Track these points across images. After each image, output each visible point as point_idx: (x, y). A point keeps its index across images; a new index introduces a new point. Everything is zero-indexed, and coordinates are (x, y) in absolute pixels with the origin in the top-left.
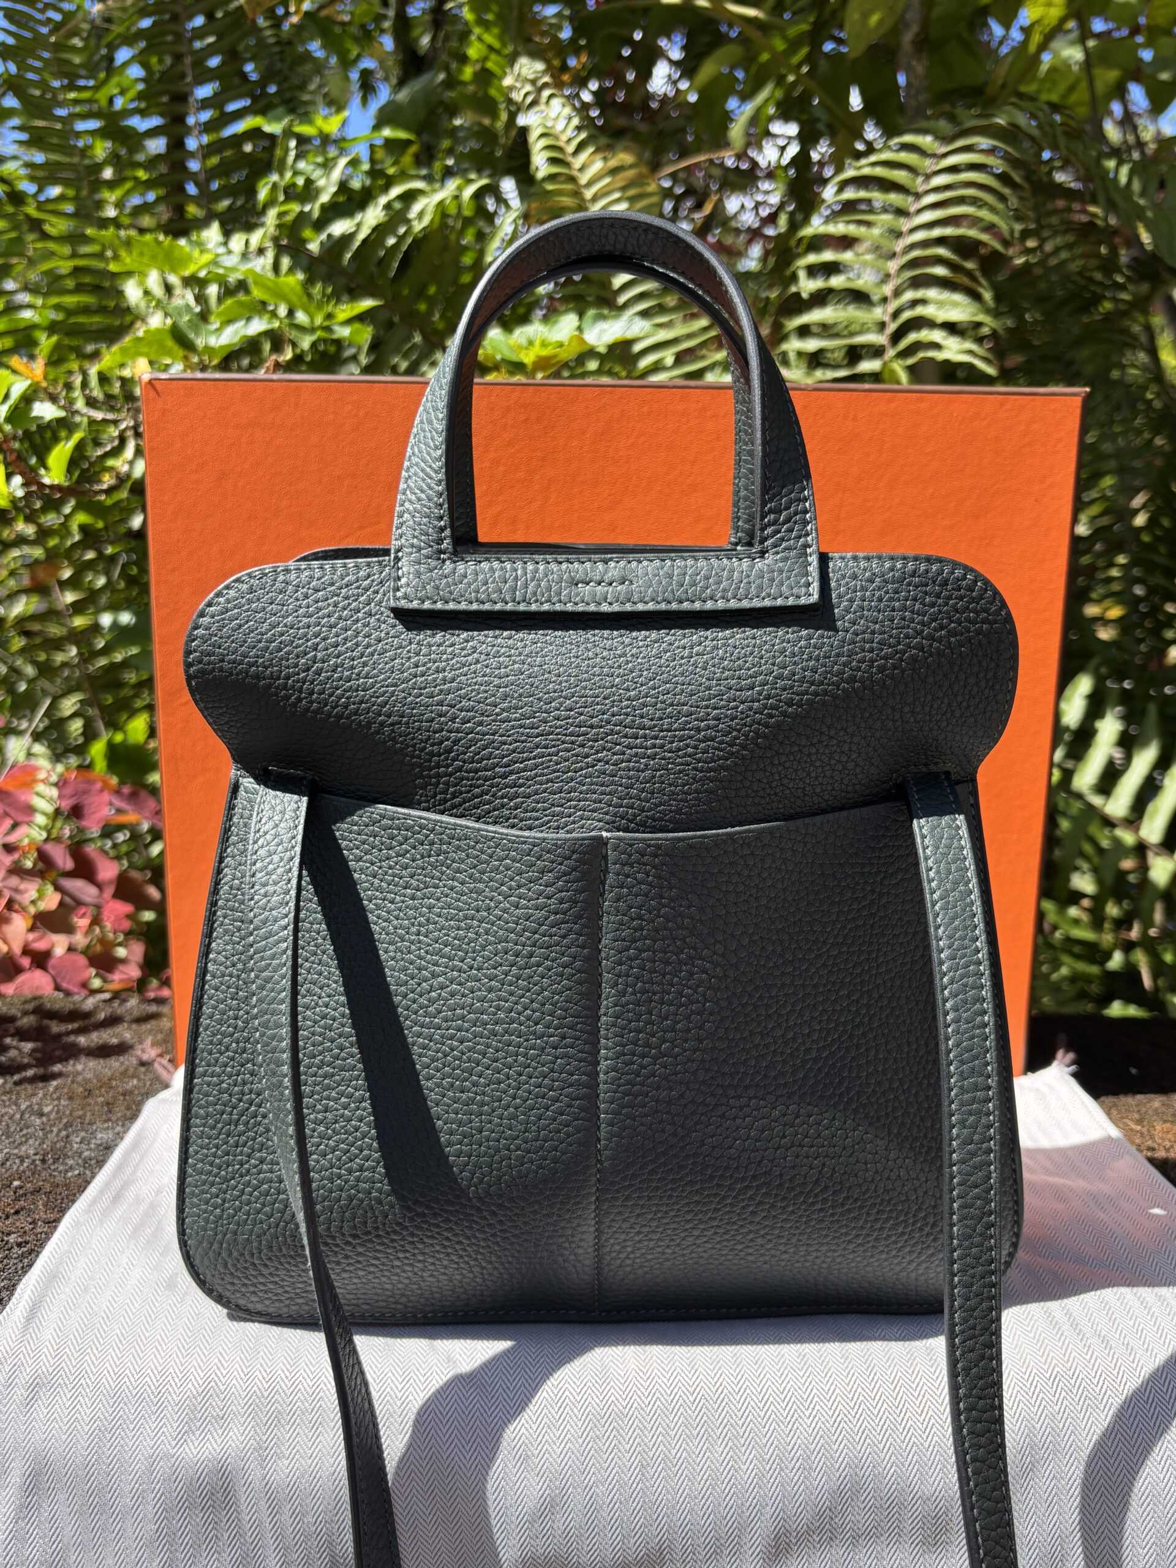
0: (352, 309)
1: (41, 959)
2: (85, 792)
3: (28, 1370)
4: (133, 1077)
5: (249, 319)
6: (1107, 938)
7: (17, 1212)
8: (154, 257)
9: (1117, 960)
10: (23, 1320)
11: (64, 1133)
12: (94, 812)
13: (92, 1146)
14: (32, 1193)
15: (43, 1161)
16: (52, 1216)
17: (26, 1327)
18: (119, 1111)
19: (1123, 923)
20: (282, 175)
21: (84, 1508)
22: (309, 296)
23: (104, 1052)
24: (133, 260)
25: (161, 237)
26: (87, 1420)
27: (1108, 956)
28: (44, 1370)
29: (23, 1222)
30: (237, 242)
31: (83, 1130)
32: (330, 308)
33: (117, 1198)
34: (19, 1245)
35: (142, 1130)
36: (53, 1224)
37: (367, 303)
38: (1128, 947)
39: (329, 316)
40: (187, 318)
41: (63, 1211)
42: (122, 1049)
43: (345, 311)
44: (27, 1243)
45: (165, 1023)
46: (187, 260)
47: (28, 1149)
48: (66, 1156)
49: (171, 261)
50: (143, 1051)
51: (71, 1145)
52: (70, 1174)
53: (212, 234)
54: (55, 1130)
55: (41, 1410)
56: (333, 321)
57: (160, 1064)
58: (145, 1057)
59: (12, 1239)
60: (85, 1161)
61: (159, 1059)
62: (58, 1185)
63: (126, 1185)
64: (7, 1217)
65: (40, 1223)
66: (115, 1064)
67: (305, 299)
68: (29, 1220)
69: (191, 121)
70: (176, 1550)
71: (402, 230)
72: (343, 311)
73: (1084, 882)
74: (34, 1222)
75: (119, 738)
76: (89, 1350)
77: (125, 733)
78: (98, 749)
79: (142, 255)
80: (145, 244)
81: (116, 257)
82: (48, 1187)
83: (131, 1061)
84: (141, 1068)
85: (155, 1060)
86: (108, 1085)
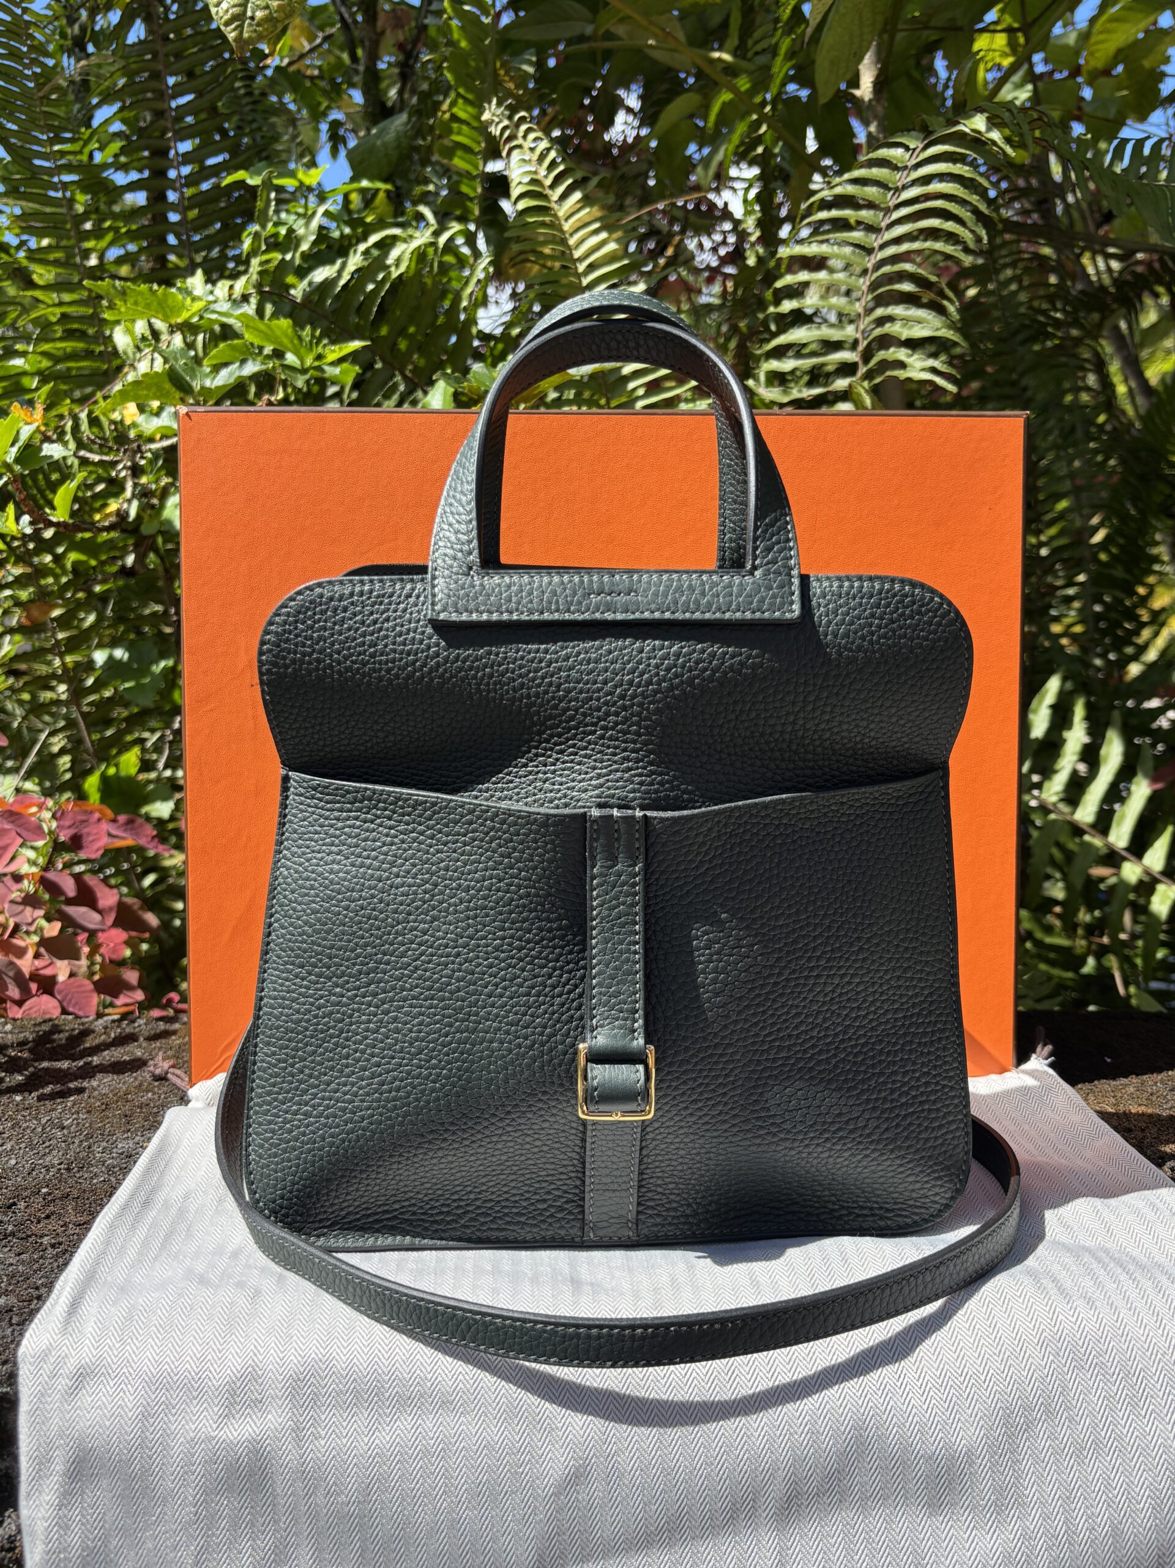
0: (340, 350)
1: (47, 985)
2: (82, 822)
4: (148, 1089)
5: (242, 361)
6: (1081, 943)
7: (48, 1217)
8: (146, 306)
9: (1090, 965)
10: (64, 1315)
11: (85, 1144)
12: (92, 841)
13: (114, 1155)
14: (61, 1199)
15: (68, 1170)
16: (82, 1219)
17: (67, 1322)
18: (138, 1122)
19: (1092, 930)
20: (264, 227)
22: (299, 339)
23: (117, 1068)
24: (126, 309)
25: (155, 287)
27: (1083, 962)
28: (87, 1360)
29: (54, 1224)
30: (222, 289)
31: (104, 1140)
32: (319, 350)
33: (147, 1203)
34: (53, 1246)
35: (165, 1136)
36: (85, 1226)
37: (356, 345)
38: (1100, 953)
39: (319, 357)
40: (181, 363)
41: (93, 1215)
42: (138, 1064)
43: (334, 352)
44: (60, 1244)
46: (177, 307)
47: (53, 1159)
48: (90, 1165)
49: (165, 309)
50: (156, 1065)
51: (94, 1154)
53: (196, 282)
54: (77, 1141)
56: (324, 362)
58: (160, 1070)
59: (45, 1240)
60: (109, 1169)
61: (174, 1071)
62: (85, 1191)
63: (154, 1191)
64: (39, 1222)
65: (72, 1226)
66: (129, 1079)
67: (296, 341)
68: (60, 1223)
69: (172, 174)
71: (380, 276)
72: (332, 352)
73: (1057, 891)
74: (65, 1225)
75: (111, 771)
77: (117, 766)
78: (92, 782)
79: (136, 303)
80: (141, 293)
81: (111, 307)
82: (75, 1193)
83: (144, 1076)
84: (155, 1082)
85: (168, 1072)
86: (123, 1098)
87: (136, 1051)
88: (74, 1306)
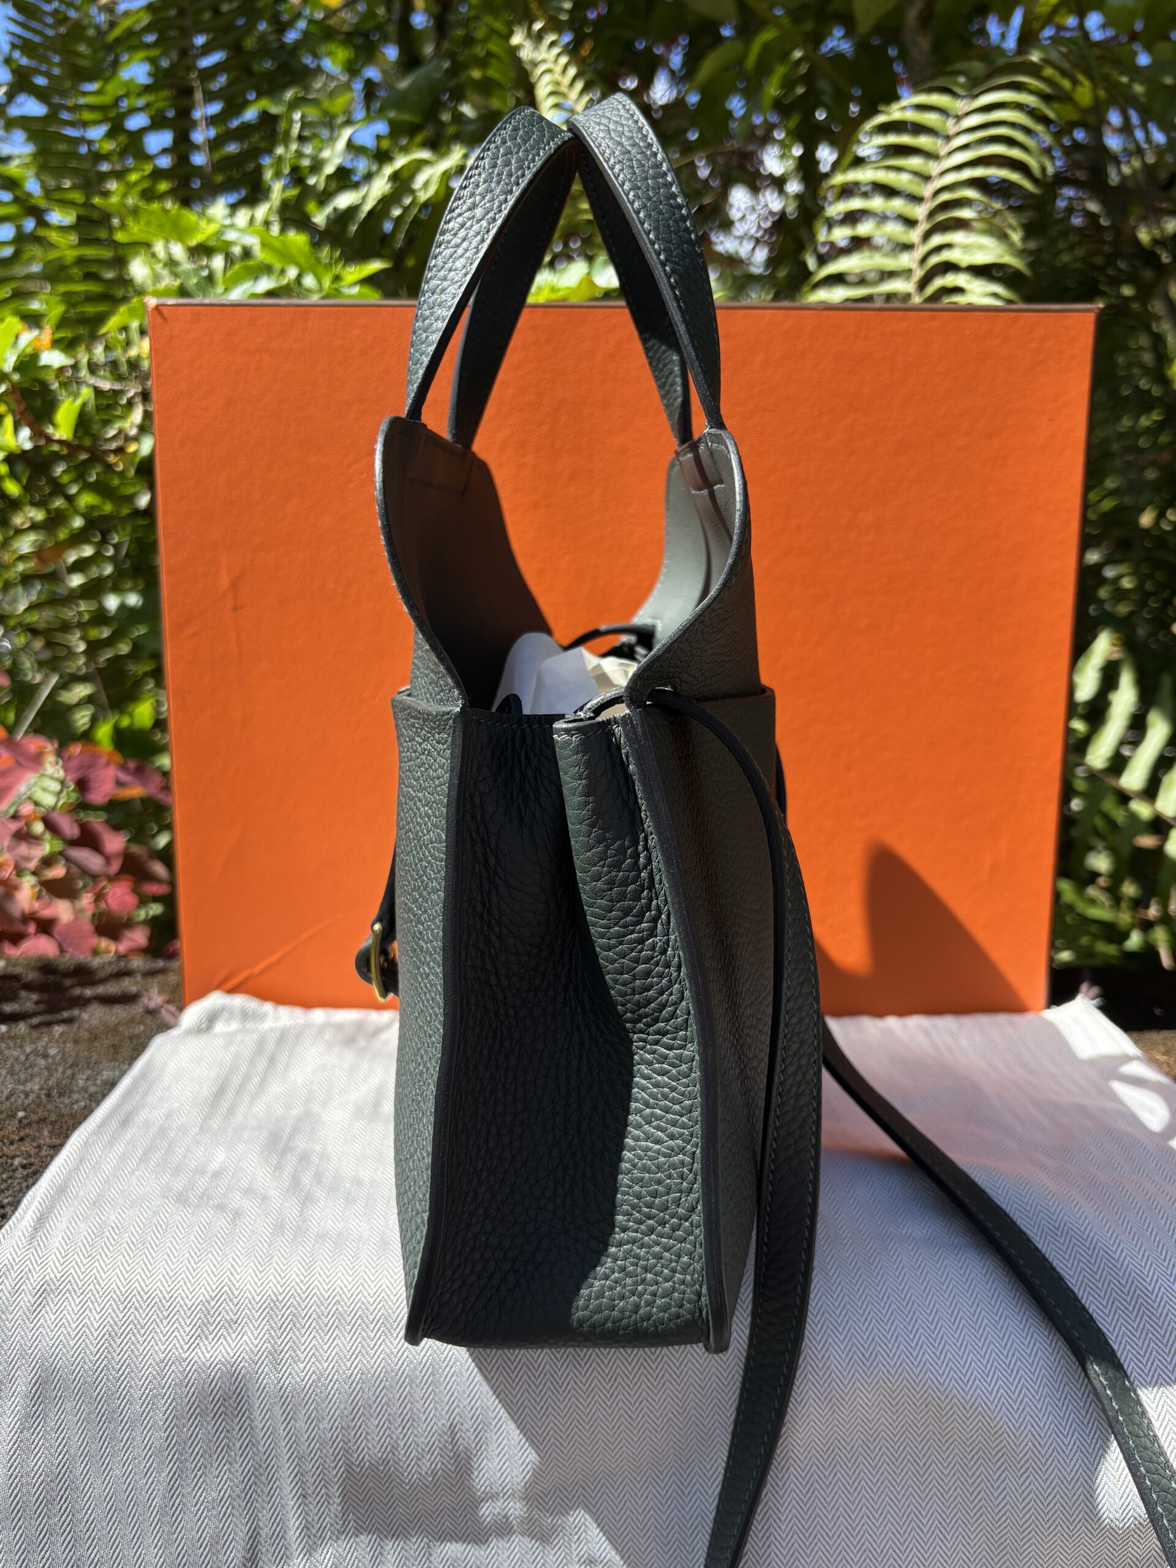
0: (360, 272)
1: (46, 926)
2: (90, 767)
3: (36, 1276)
4: (140, 1023)
5: (256, 278)
6: (1125, 918)
7: (22, 1139)
8: (161, 226)
9: (1135, 940)
10: (30, 1229)
11: (69, 1072)
12: (100, 786)
13: (99, 1082)
14: (38, 1122)
15: (48, 1095)
18: (125, 1052)
19: (1139, 904)
20: (286, 147)
21: (93, 1417)
22: (318, 260)
23: (108, 1001)
24: (140, 230)
25: (169, 205)
26: (96, 1325)
27: (1126, 936)
28: (52, 1276)
29: (27, 1147)
30: (243, 216)
31: (88, 1067)
32: (338, 269)
33: (125, 1123)
34: (24, 1167)
35: (150, 1060)
37: (376, 266)
38: (1147, 926)
39: (337, 278)
40: (195, 281)
41: (67, 1137)
42: (127, 999)
43: (354, 273)
44: (31, 1164)
45: (172, 978)
46: (193, 229)
47: (34, 1086)
48: (72, 1091)
49: (179, 232)
50: (150, 999)
51: (77, 1081)
52: (76, 1107)
53: (219, 209)
54: (60, 1069)
55: (48, 1316)
56: (343, 284)
57: (168, 1010)
58: (152, 1005)
59: (17, 1162)
60: (91, 1095)
61: (166, 1006)
62: (63, 1116)
63: (135, 1111)
64: (12, 1143)
65: (45, 1148)
66: (120, 1012)
67: (313, 261)
68: (35, 1144)
69: (198, 114)
70: (186, 1460)
71: (408, 201)
72: (351, 273)
73: (1100, 862)
74: (39, 1147)
75: (125, 722)
76: (98, 1257)
77: (131, 715)
78: (104, 732)
79: (149, 223)
80: (153, 213)
81: (123, 226)
82: (53, 1117)
83: (137, 1009)
84: (148, 1015)
85: (162, 1007)
86: (114, 1030)
87: (128, 985)
88: (41, 1220)
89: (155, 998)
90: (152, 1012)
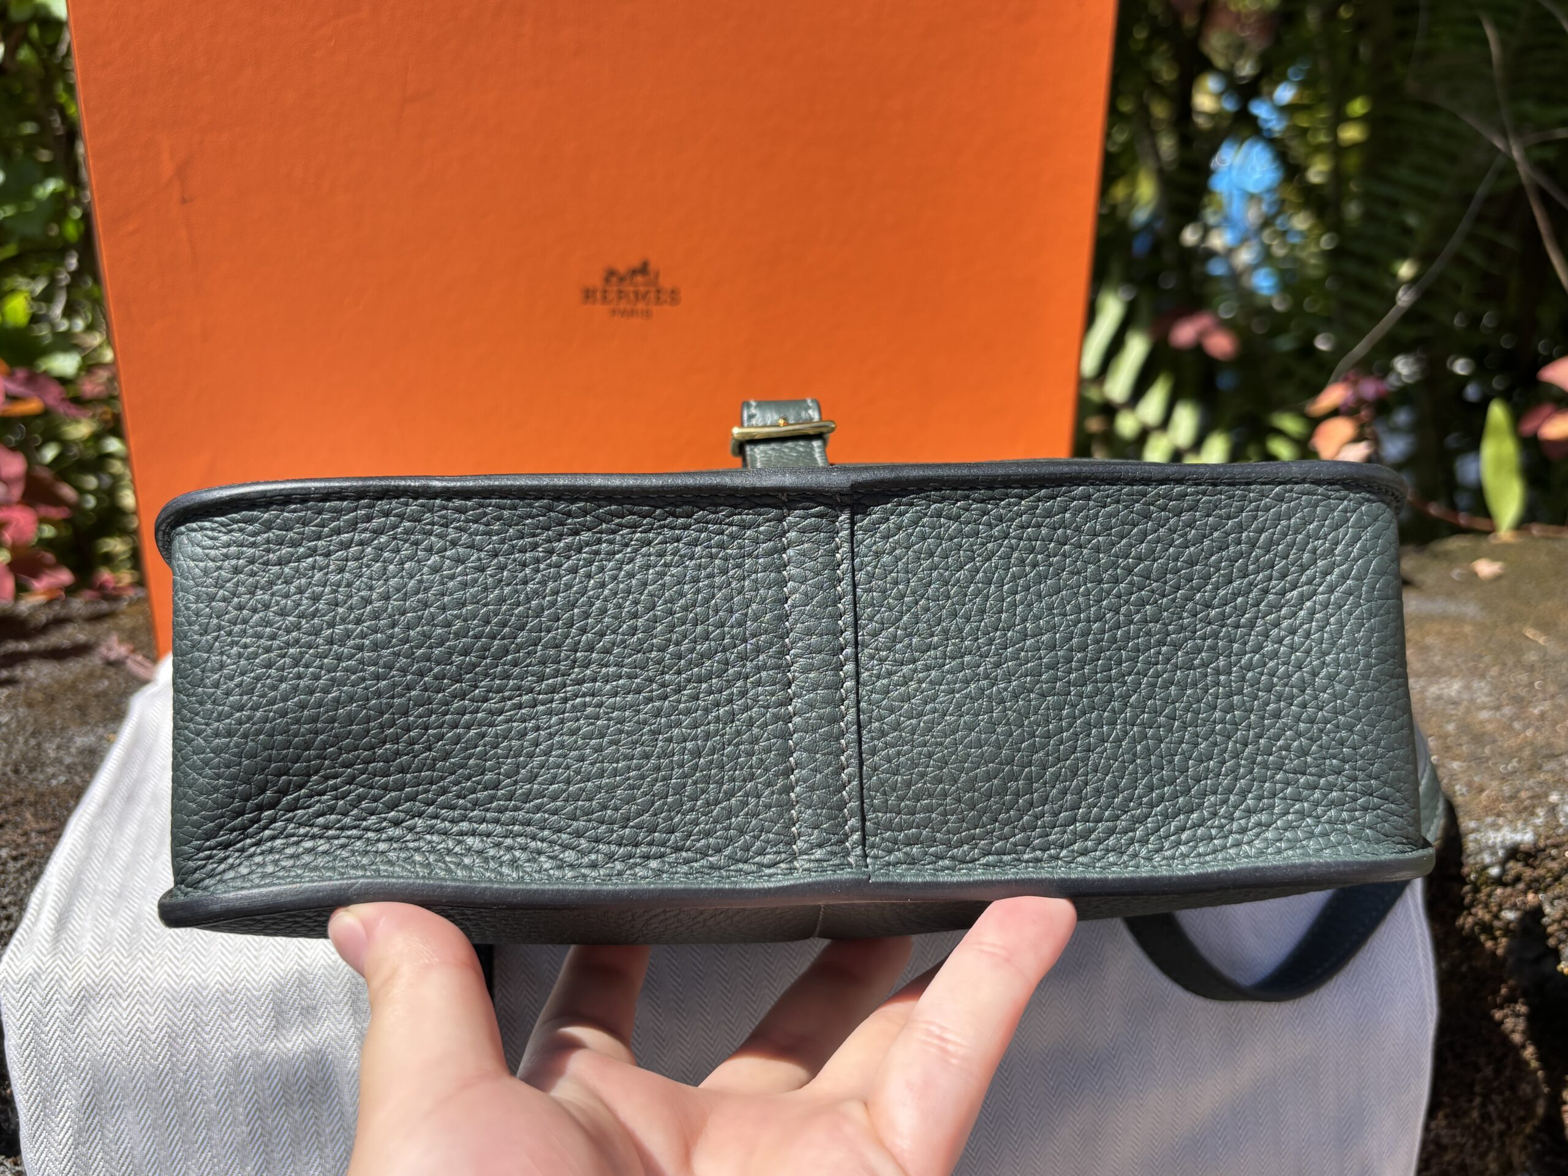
3: (69, 984)
4: (103, 676)
7: (2, 826)
10: (50, 932)
11: (33, 742)
13: (73, 750)
15: (16, 771)
16: (46, 825)
17: (56, 940)
18: (95, 713)
23: (58, 654)
28: (89, 981)
31: (55, 735)
33: (131, 799)
34: (15, 859)
36: (53, 833)
42: (80, 650)
44: (23, 855)
48: (43, 764)
50: (110, 649)
51: (45, 751)
52: (54, 782)
54: (21, 739)
57: (136, 661)
58: (113, 656)
59: (4, 853)
60: (70, 768)
61: (132, 656)
62: (42, 795)
63: (138, 783)
65: (33, 835)
66: (74, 667)
68: (19, 831)
74: (28, 834)
82: (31, 797)
83: (95, 661)
84: (109, 668)
85: (127, 657)
86: (73, 687)
87: (76, 634)
88: (62, 922)
89: (115, 648)
90: (115, 664)
